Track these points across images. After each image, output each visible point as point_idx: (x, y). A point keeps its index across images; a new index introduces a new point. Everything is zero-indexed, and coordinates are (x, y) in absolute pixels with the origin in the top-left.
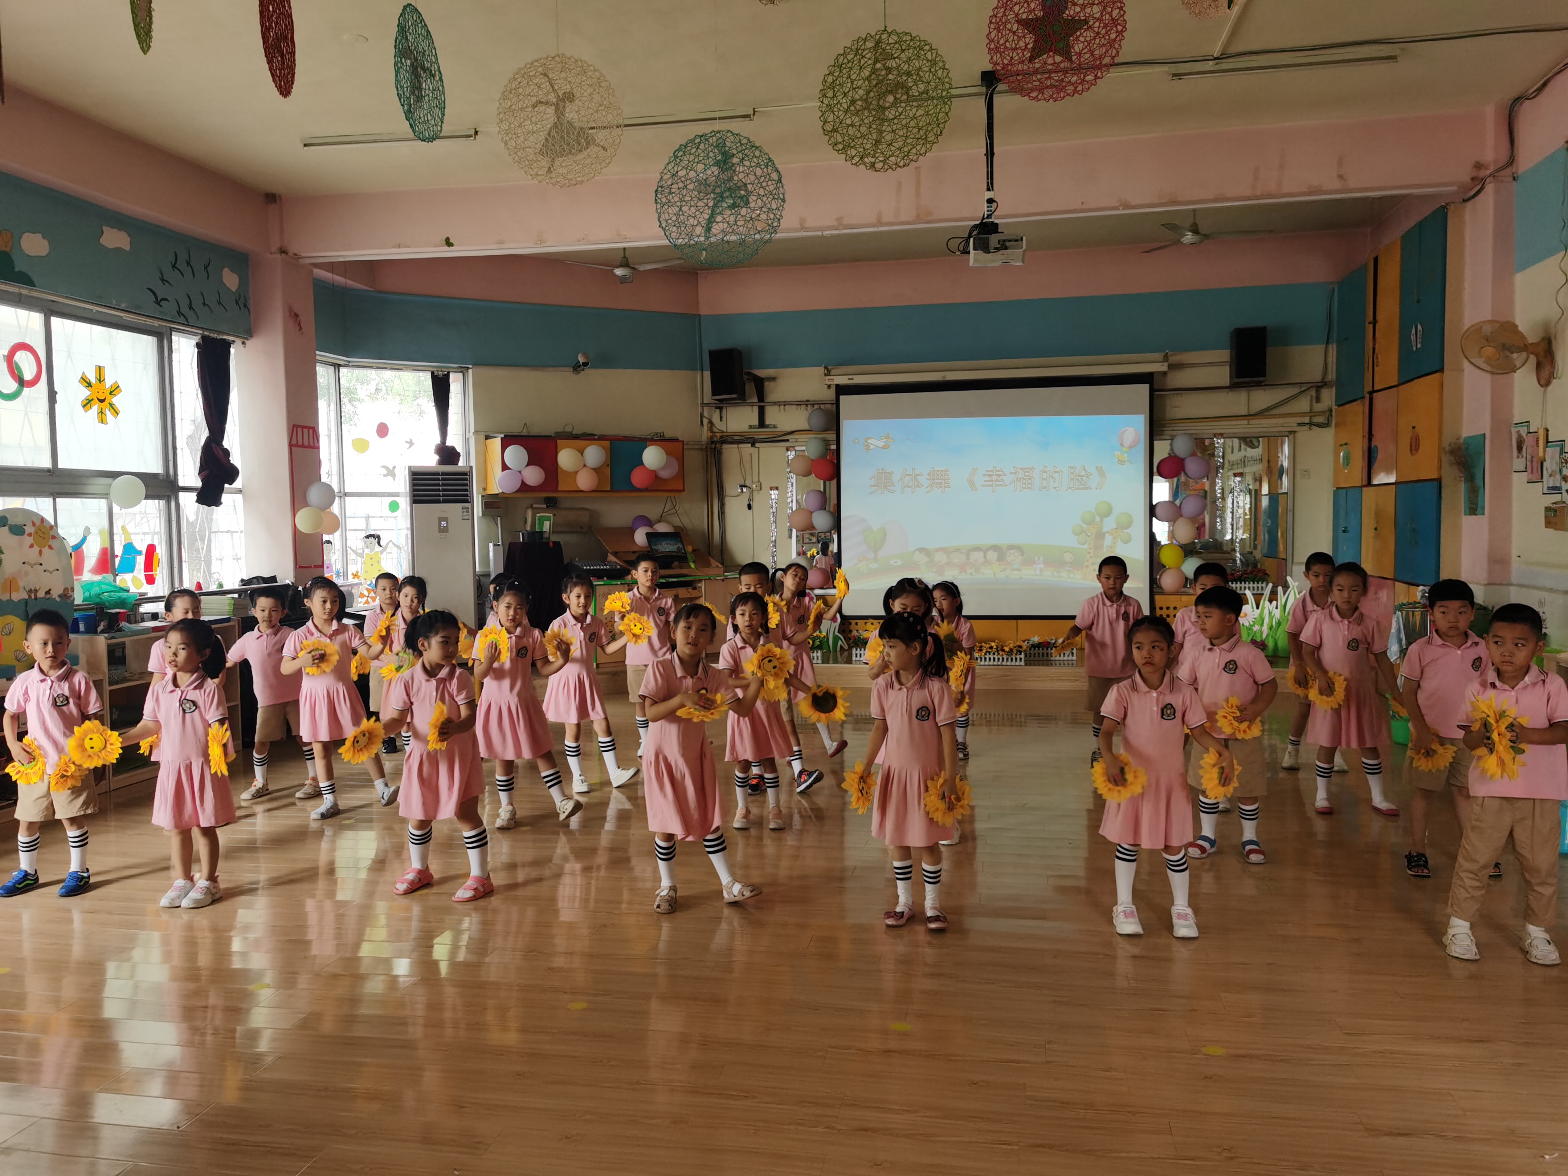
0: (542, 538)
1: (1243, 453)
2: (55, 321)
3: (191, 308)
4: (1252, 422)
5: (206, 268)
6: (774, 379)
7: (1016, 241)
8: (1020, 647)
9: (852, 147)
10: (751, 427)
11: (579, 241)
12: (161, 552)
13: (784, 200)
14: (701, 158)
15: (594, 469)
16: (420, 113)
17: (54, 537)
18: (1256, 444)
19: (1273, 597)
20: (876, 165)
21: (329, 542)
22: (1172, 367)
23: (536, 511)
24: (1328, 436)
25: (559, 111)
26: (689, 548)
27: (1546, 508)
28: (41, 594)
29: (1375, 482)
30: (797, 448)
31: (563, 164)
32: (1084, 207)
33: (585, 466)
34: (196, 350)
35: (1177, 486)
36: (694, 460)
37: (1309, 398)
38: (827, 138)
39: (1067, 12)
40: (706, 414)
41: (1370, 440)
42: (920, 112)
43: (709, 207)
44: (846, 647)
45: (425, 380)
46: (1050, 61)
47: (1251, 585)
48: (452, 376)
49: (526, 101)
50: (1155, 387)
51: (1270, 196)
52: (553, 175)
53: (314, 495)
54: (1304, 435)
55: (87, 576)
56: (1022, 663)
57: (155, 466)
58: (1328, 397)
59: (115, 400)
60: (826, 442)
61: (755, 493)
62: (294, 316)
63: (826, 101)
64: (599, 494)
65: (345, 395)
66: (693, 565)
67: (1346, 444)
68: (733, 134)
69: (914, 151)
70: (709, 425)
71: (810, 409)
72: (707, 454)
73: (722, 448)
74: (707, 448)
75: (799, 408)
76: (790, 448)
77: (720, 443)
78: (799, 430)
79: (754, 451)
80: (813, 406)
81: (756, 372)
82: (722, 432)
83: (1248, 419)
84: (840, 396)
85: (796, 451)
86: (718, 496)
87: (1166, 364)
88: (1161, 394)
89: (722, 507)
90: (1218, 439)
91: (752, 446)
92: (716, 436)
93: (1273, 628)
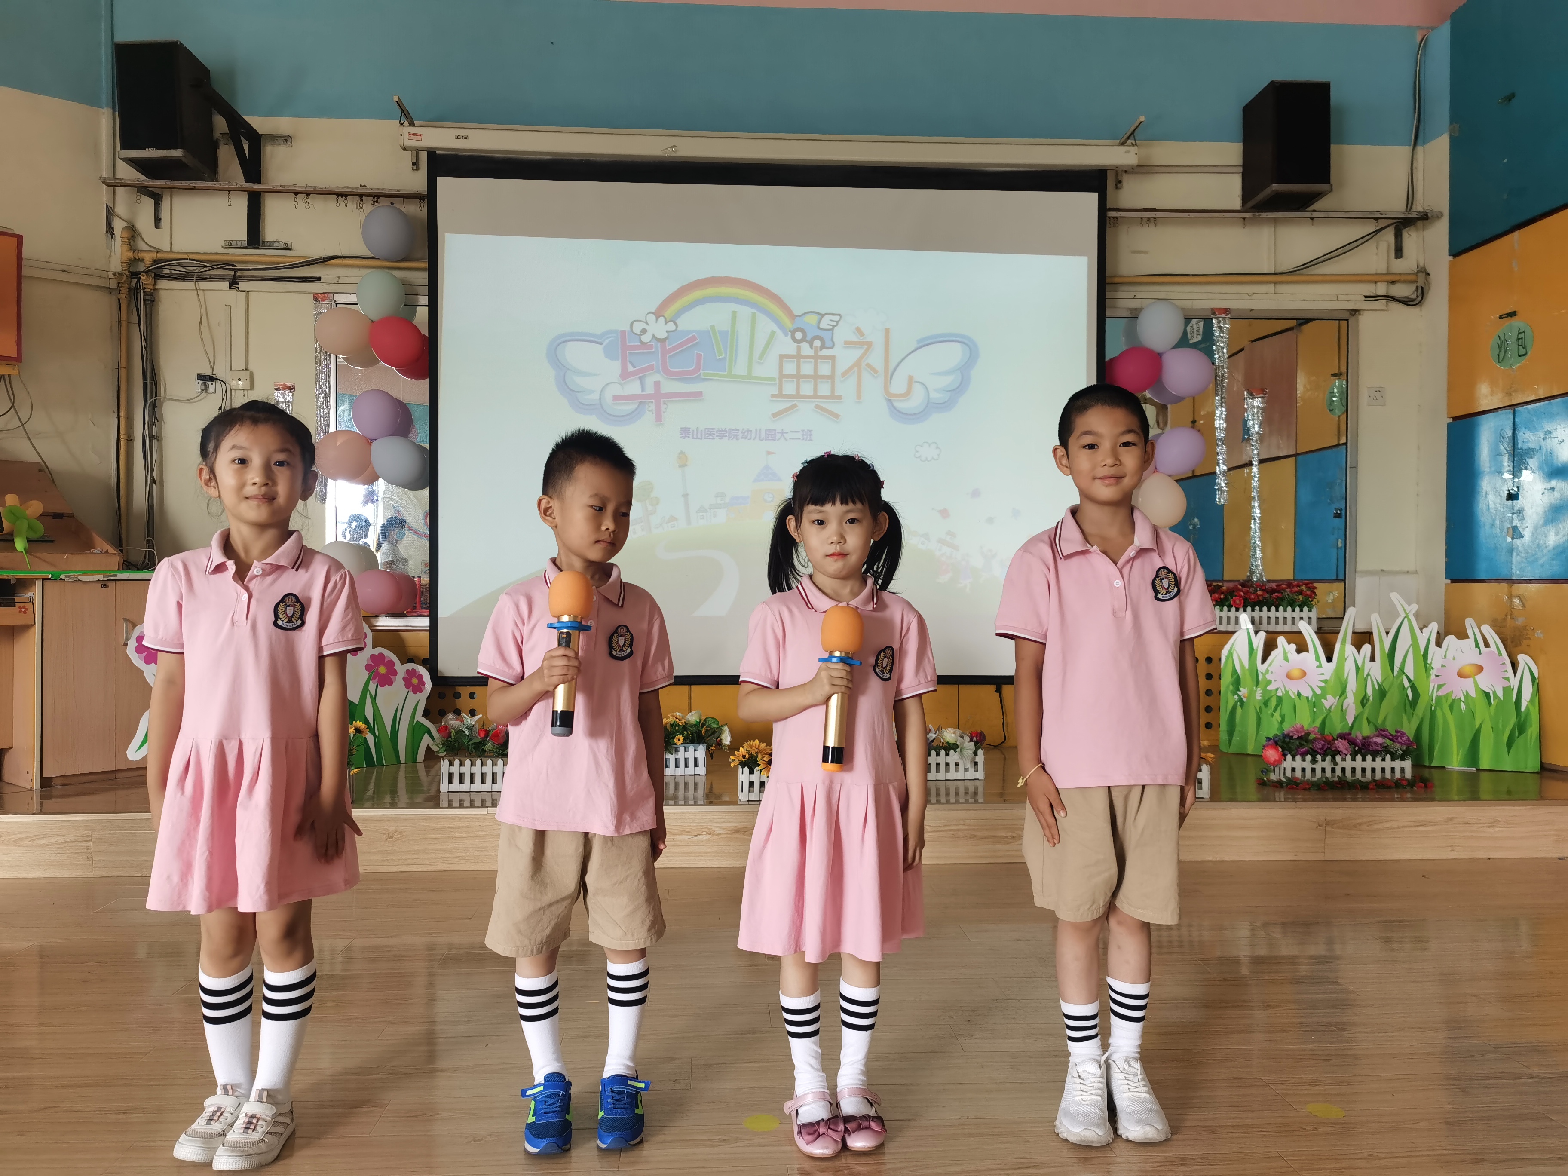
4: (1282, 287)
6: (286, 139)
10: (229, 245)
30: (339, 298)
37: (1383, 246)
40: (118, 209)
54: (1378, 318)
58: (1418, 248)
60: (405, 289)
67: (1513, 314)
70: (126, 234)
71: (368, 206)
72: (119, 300)
73: (157, 288)
74: (121, 287)
75: (342, 204)
76: (323, 295)
77: (153, 276)
78: (344, 257)
79: (235, 298)
80: (377, 202)
81: (246, 118)
82: (158, 252)
83: (1275, 283)
84: (440, 180)
85: (337, 304)
86: (145, 398)
87: (1133, 150)
88: (1117, 218)
89: (154, 423)
90: (1220, 319)
91: (230, 288)
92: (143, 260)
93: (1370, 702)
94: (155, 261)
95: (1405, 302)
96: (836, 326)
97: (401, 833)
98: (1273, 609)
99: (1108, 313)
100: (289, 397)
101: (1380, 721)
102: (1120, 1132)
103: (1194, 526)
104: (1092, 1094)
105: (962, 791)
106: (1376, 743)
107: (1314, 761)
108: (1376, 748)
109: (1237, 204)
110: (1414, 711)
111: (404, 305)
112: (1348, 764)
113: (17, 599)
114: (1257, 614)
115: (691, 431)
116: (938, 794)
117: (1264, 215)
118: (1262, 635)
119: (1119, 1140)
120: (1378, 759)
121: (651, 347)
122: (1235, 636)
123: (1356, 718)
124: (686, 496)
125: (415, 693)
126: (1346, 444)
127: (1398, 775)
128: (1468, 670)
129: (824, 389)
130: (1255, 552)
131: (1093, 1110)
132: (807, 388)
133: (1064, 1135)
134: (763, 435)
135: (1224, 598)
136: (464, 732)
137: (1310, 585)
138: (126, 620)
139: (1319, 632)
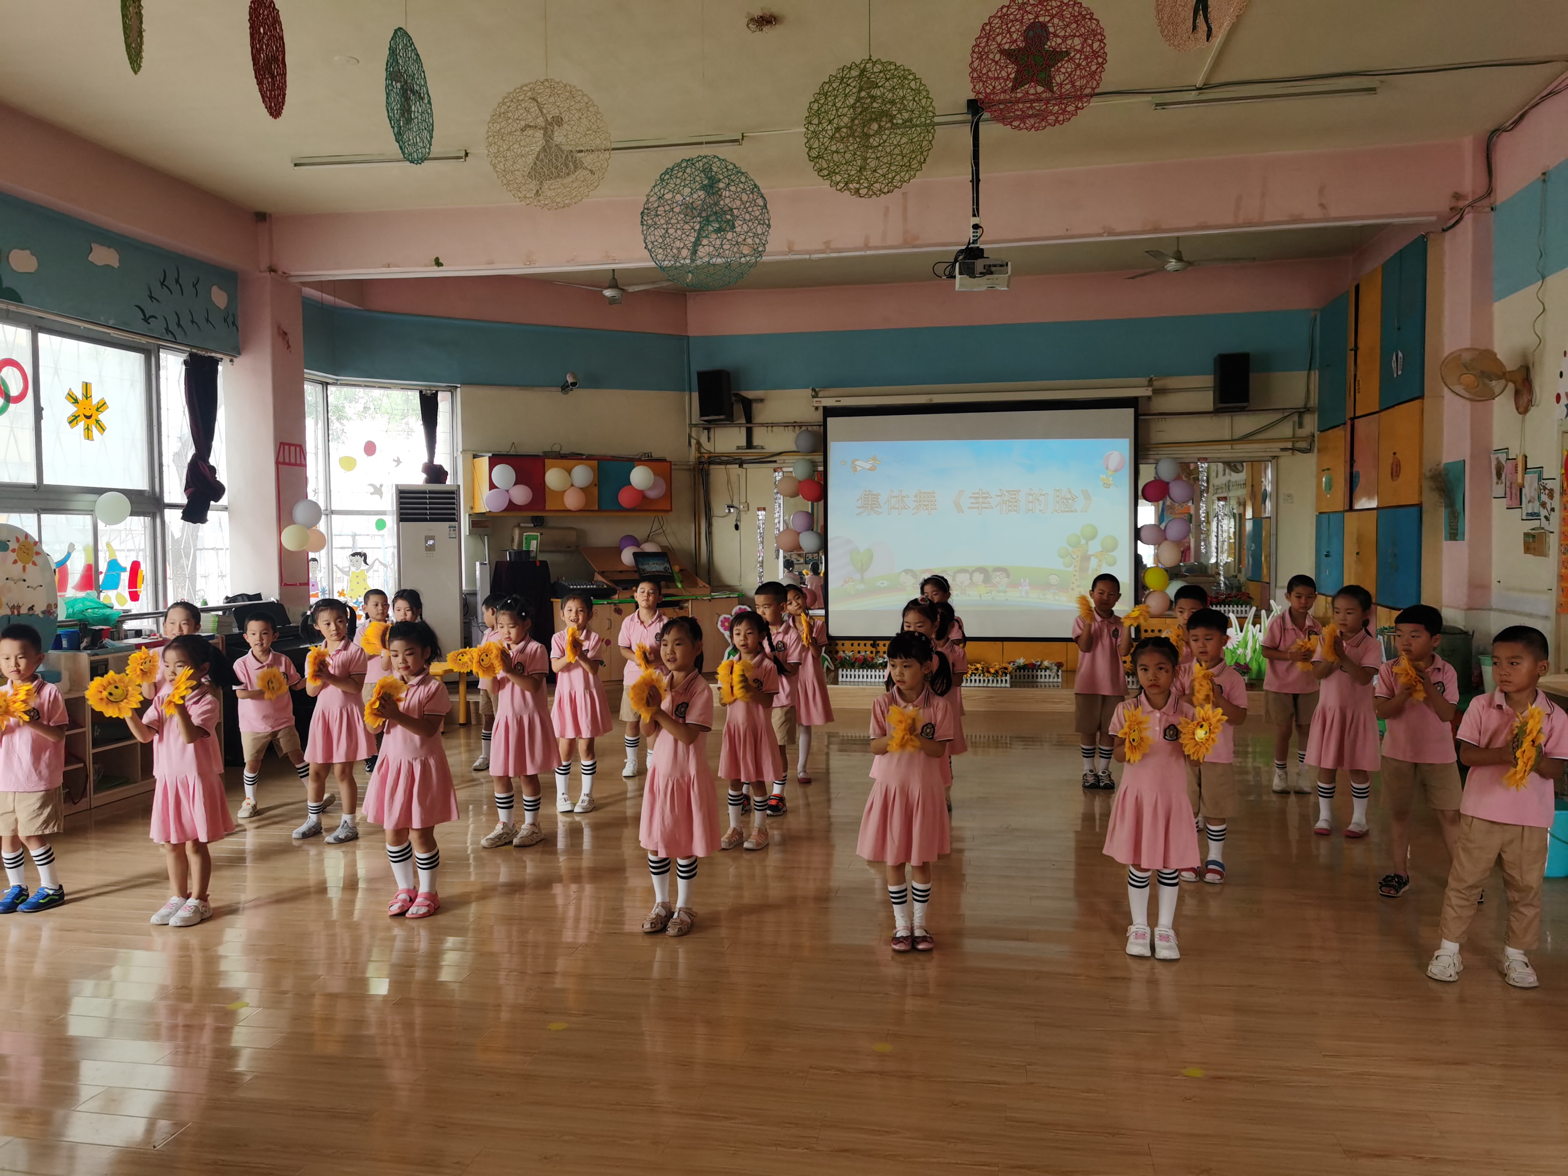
0: (529, 557)
1: (1227, 478)
2: (43, 337)
3: (179, 325)
4: (1234, 447)
5: (194, 286)
6: (761, 400)
7: (1001, 266)
8: (1006, 668)
9: (837, 173)
10: (738, 448)
11: (568, 262)
12: (146, 569)
13: (769, 226)
14: (687, 182)
15: (581, 489)
16: (409, 136)
17: (38, 553)
18: (1240, 468)
19: (1257, 620)
20: (861, 191)
21: (314, 560)
22: (1157, 392)
23: (523, 530)
24: (1311, 460)
25: (548, 136)
26: (676, 568)
27: (1525, 534)
28: (24, 610)
29: (1358, 506)
30: (785, 469)
31: (552, 187)
32: (1070, 233)
33: (572, 485)
34: (184, 367)
35: (1163, 510)
36: (681, 479)
37: (1291, 423)
38: (813, 164)
39: (1049, 43)
40: (694, 434)
41: (1352, 466)
42: (904, 140)
43: (695, 231)
44: (833, 668)
45: (414, 398)
46: (1032, 91)
47: (1235, 608)
48: (440, 395)
49: (515, 125)
50: (1140, 412)
51: (1251, 224)
52: (541, 198)
53: (300, 512)
54: (1287, 460)
55: (71, 592)
56: (1008, 685)
57: (141, 483)
58: (1311, 423)
59: (102, 417)
60: (814, 464)
61: (743, 514)
62: (282, 334)
63: (812, 128)
64: (586, 514)
65: (334, 412)
66: (679, 586)
67: (1328, 469)
68: (720, 160)
69: (898, 177)
70: (697, 446)
71: (797, 429)
72: (695, 474)
73: (710, 468)
74: (695, 468)
75: (786, 429)
76: (778, 468)
77: (708, 463)
78: (787, 452)
79: (741, 472)
80: (801, 428)
81: (745, 393)
82: (710, 453)
83: (1232, 444)
84: (828, 418)
85: (784, 472)
86: (706, 517)
87: (1150, 389)
88: (1145, 419)
89: (709, 526)
90: (1202, 463)
91: (739, 467)
92: (704, 457)
94: (709, 458)
95: (1303, 451)
99: (1140, 462)
100: (763, 513)
109: (1210, 408)
111: (813, 472)
113: (683, 607)
136: (847, 659)
138: (717, 614)
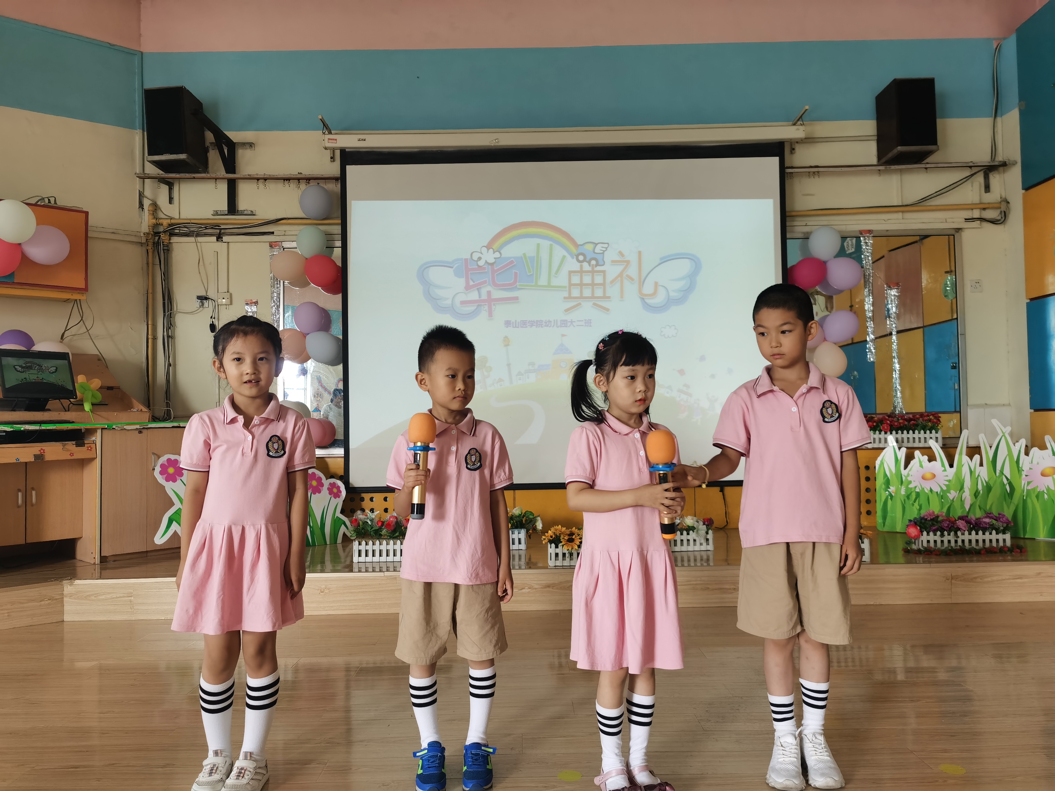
4: (908, 215)
6: (251, 145)
10: (216, 213)
24: (1005, 234)
30: (286, 245)
37: (976, 185)
40: (148, 193)
54: (976, 233)
58: (1001, 184)
60: (327, 237)
66: (87, 407)
70: (151, 208)
71: (303, 186)
72: (147, 250)
73: (171, 241)
74: (148, 242)
75: (287, 185)
76: (275, 243)
77: (168, 234)
78: (289, 219)
79: (220, 247)
80: (309, 183)
81: (226, 133)
82: (171, 219)
83: (903, 212)
84: (347, 166)
85: (284, 248)
86: (164, 312)
87: (802, 128)
88: (792, 173)
89: (170, 328)
90: (866, 237)
91: (217, 241)
92: (162, 225)
93: (980, 495)
94: (170, 225)
95: (993, 222)
96: (605, 251)
97: (329, 589)
98: (911, 432)
99: (788, 236)
100: (254, 308)
101: (988, 507)
102: (811, 782)
103: (854, 377)
104: (790, 757)
105: (698, 558)
106: (985, 523)
107: (942, 535)
108: (985, 525)
109: (874, 161)
110: (1011, 499)
111: (326, 247)
112: (966, 537)
113: (86, 442)
114: (899, 436)
115: (512, 322)
116: (682, 560)
117: (893, 167)
118: (904, 450)
119: (810, 787)
120: (987, 533)
121: (484, 269)
122: (884, 451)
123: (971, 506)
124: (509, 365)
125: (335, 498)
126: (957, 319)
127: (1001, 544)
128: (1048, 471)
129: (599, 292)
130: (897, 394)
131: (791, 767)
132: (587, 292)
133: (772, 784)
134: (559, 324)
135: (876, 426)
136: (367, 522)
137: (937, 415)
138: (153, 454)
139: (944, 447)
